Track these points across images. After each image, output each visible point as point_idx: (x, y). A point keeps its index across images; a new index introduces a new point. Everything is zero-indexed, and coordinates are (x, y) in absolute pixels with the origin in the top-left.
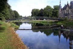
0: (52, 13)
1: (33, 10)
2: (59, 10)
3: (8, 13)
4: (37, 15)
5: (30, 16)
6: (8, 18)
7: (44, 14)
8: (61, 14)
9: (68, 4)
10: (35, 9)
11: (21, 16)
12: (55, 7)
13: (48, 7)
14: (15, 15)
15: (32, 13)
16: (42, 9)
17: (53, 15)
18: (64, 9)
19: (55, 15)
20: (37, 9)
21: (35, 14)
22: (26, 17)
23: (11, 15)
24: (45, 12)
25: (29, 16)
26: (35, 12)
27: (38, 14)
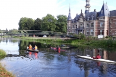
0: (56, 26)
1: (22, 20)
2: (68, 22)
4: (30, 28)
5: (14, 30)
8: (71, 28)
9: (82, 14)
10: (25, 18)
12: (59, 17)
13: (49, 17)
15: (20, 24)
16: (38, 19)
17: (56, 29)
21: (26, 26)
22: (7, 30)
26: (26, 23)
27: (32, 27)
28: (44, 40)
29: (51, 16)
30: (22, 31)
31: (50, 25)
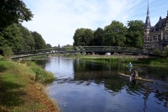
0: (125, 38)
1: (78, 31)
2: (146, 31)
3: (19, 37)
4: (88, 42)
6: (19, 50)
7: (106, 41)
8: (151, 40)
10: (82, 29)
11: (49, 45)
12: (131, 23)
13: (116, 25)
14: (34, 43)
15: (75, 38)
16: (99, 30)
17: (126, 43)
18: (157, 30)
19: (130, 43)
20: (87, 30)
21: (83, 40)
22: (59, 46)
23: (26, 42)
24: (107, 36)
25: (66, 45)
26: (83, 37)
27: (90, 42)
28: (106, 60)
29: (118, 23)
30: (77, 48)
31: (116, 38)
